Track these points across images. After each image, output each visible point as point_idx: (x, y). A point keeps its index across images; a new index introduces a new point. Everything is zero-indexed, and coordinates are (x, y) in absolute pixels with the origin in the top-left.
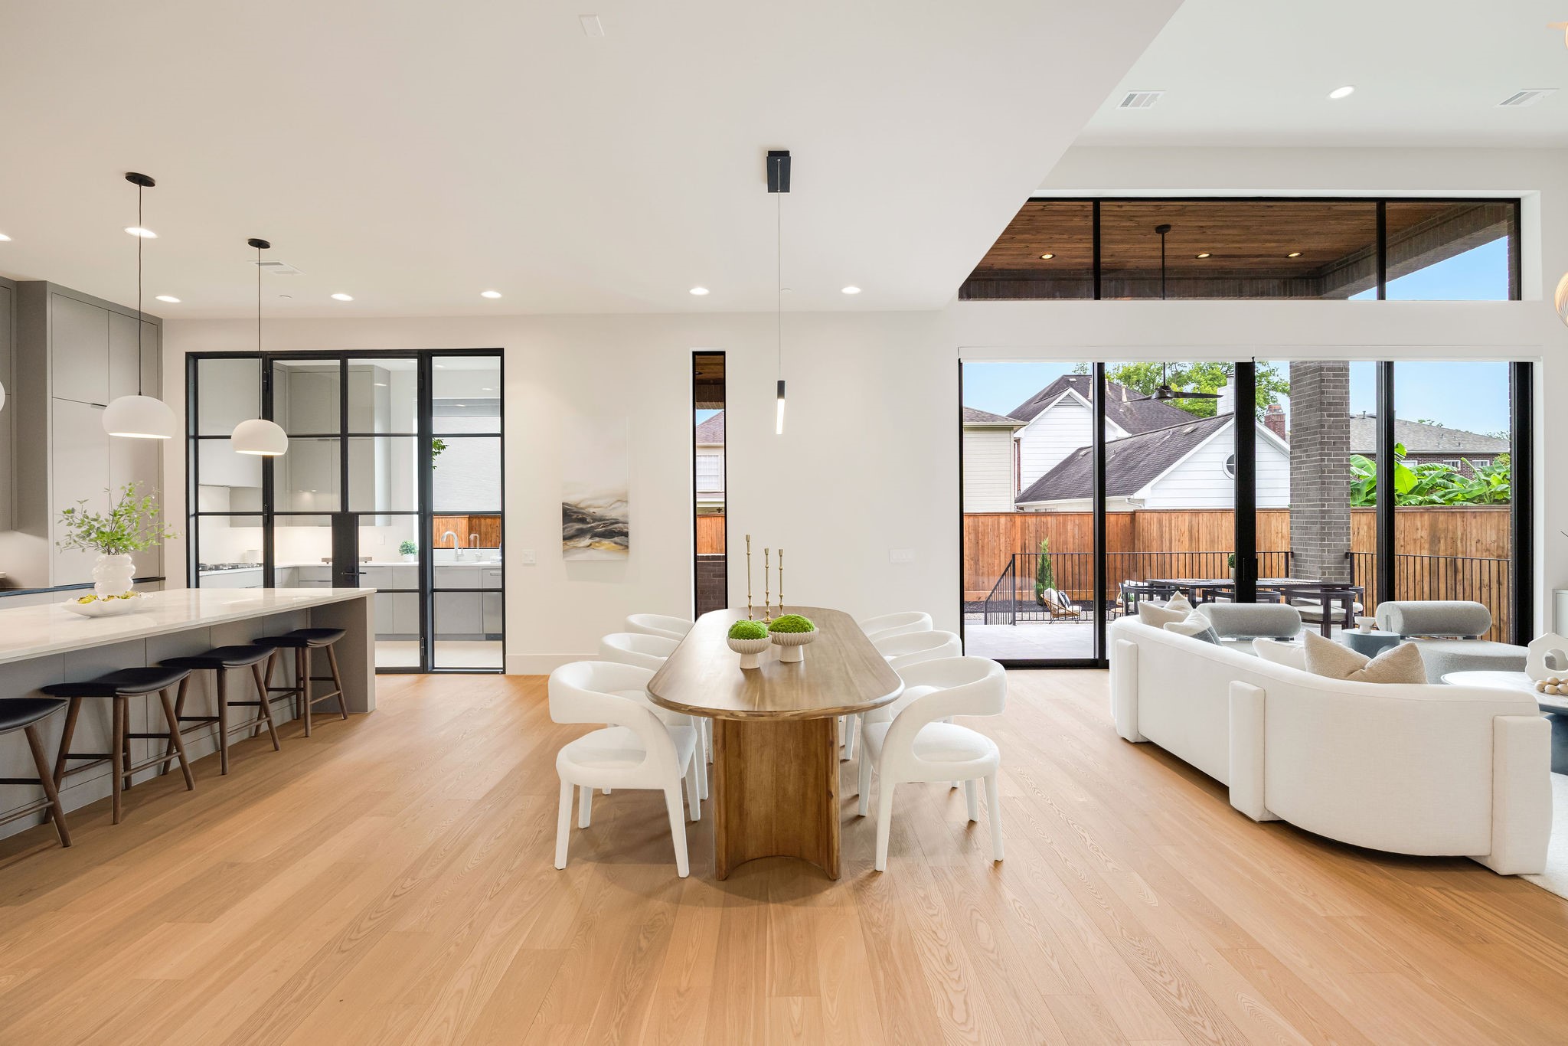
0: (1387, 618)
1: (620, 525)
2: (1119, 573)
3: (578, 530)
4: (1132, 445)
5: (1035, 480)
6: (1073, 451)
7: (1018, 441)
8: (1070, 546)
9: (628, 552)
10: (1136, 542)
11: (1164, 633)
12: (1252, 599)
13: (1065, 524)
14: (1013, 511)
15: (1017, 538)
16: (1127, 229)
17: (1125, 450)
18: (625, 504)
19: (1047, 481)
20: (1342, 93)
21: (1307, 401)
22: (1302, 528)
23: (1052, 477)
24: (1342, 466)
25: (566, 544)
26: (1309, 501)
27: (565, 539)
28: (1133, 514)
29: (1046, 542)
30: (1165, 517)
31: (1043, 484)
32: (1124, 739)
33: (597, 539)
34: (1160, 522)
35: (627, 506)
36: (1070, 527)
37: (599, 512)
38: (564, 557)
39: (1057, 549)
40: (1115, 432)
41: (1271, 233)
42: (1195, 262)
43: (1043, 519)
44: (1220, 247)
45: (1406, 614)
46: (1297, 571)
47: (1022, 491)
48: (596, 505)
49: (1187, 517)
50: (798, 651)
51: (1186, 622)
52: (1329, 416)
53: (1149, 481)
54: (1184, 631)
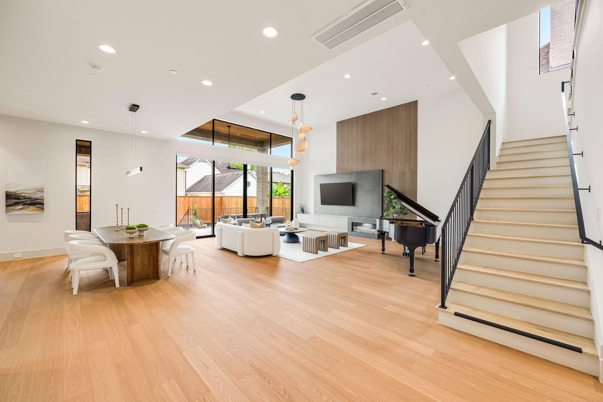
0: (269, 219)
1: (40, 200)
2: (217, 214)
3: (15, 202)
4: (221, 176)
5: (191, 185)
6: (204, 176)
7: (186, 172)
8: (203, 207)
9: (44, 211)
10: (222, 206)
11: (227, 224)
12: (246, 218)
13: (202, 200)
14: (184, 196)
15: (186, 204)
16: (221, 124)
17: (219, 178)
18: (42, 193)
19: (196, 185)
20: (263, 112)
21: (260, 172)
22: (259, 202)
23: (197, 184)
24: (266, 187)
25: (7, 208)
26: (260, 195)
27: (7, 206)
28: (221, 197)
29: (196, 205)
30: (230, 198)
31: (194, 187)
32: (219, 249)
33: (27, 206)
34: (228, 199)
35: (43, 193)
36: (203, 201)
37: (27, 195)
38: (6, 213)
39: (199, 208)
40: (217, 172)
41: (252, 132)
42: (237, 135)
43: (195, 198)
44: (242, 133)
45: (272, 219)
46: (258, 212)
47: (187, 189)
48: (26, 193)
49: (235, 198)
50: (144, 232)
51: (232, 222)
52: (264, 176)
53: (226, 188)
54: (231, 224)
